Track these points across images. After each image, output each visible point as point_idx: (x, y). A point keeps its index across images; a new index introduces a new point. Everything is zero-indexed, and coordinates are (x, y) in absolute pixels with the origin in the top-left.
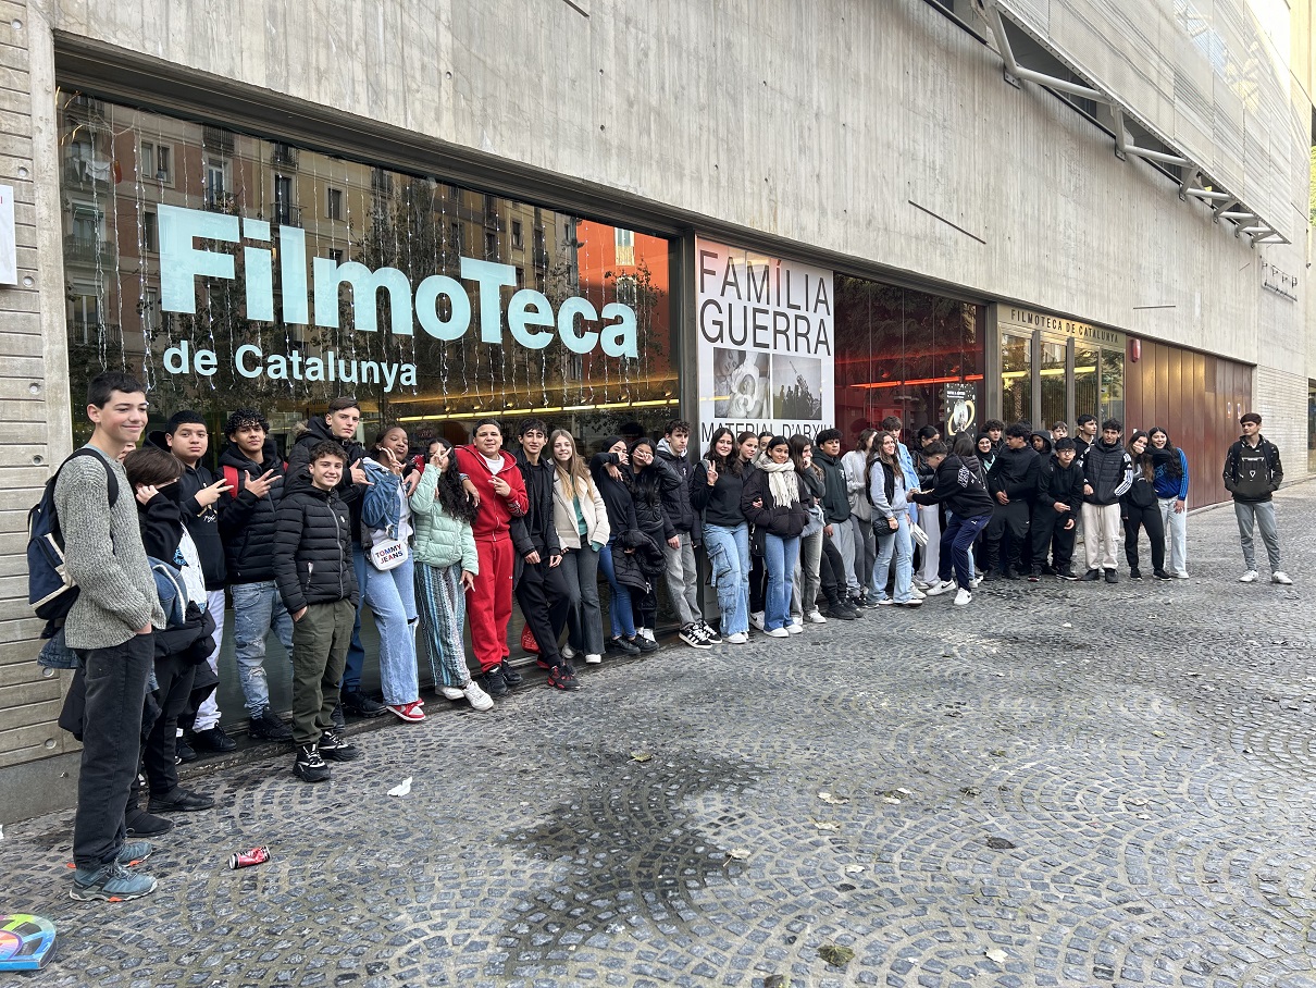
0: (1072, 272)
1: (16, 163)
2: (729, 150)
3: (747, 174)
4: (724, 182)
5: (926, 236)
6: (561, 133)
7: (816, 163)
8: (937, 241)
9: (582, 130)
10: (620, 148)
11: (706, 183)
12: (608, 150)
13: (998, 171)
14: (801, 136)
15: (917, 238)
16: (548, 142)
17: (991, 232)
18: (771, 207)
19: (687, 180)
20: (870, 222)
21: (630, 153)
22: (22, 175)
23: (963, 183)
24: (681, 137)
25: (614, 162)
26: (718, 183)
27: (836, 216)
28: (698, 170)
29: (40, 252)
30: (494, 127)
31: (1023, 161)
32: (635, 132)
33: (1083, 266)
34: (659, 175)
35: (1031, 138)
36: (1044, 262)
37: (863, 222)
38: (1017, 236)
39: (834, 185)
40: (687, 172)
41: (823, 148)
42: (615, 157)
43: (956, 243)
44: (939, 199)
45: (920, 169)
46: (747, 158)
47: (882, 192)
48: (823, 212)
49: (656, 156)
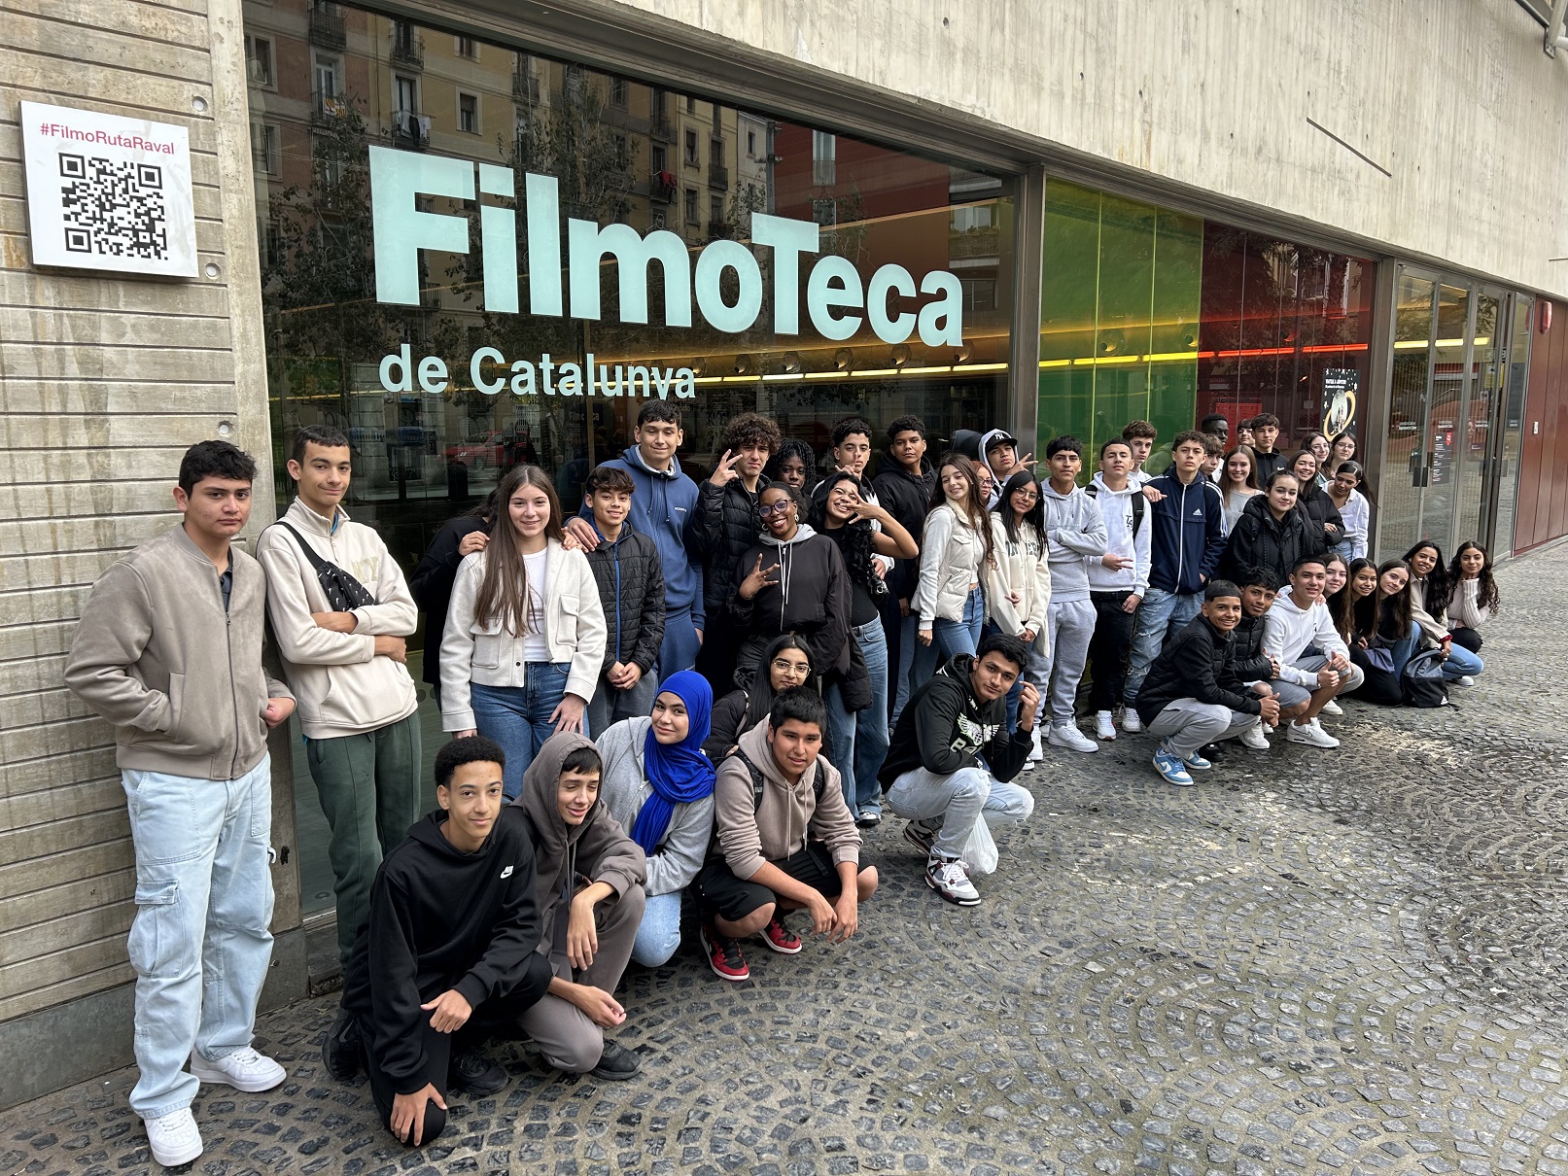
0: (1486, 214)
1: (190, 90)
2: (1098, 50)
3: (1119, 84)
4: (1090, 99)
5: (1324, 167)
6: (894, 30)
7: (1202, 67)
8: (1337, 174)
9: (920, 25)
10: (966, 51)
11: (1068, 101)
12: (952, 54)
13: (1412, 73)
14: (1186, 29)
15: (1313, 170)
16: (878, 44)
17: (1398, 160)
18: (1144, 131)
19: (1045, 95)
20: (1260, 150)
21: (978, 58)
22: (198, 108)
23: (1371, 92)
24: (1042, 33)
25: (958, 72)
26: (1083, 98)
27: (1221, 143)
28: (1060, 82)
29: (226, 226)
30: (812, 23)
31: (1441, 59)
32: (985, 27)
33: (1497, 204)
34: (1012, 88)
35: (1452, 26)
36: (1456, 200)
37: (1252, 150)
38: (1428, 164)
39: (1222, 96)
40: (1046, 84)
41: (1211, 46)
42: (959, 64)
43: (1358, 176)
44: (1342, 115)
45: (1324, 73)
46: (1119, 62)
47: (1277, 107)
48: (1206, 137)
49: (1010, 61)
